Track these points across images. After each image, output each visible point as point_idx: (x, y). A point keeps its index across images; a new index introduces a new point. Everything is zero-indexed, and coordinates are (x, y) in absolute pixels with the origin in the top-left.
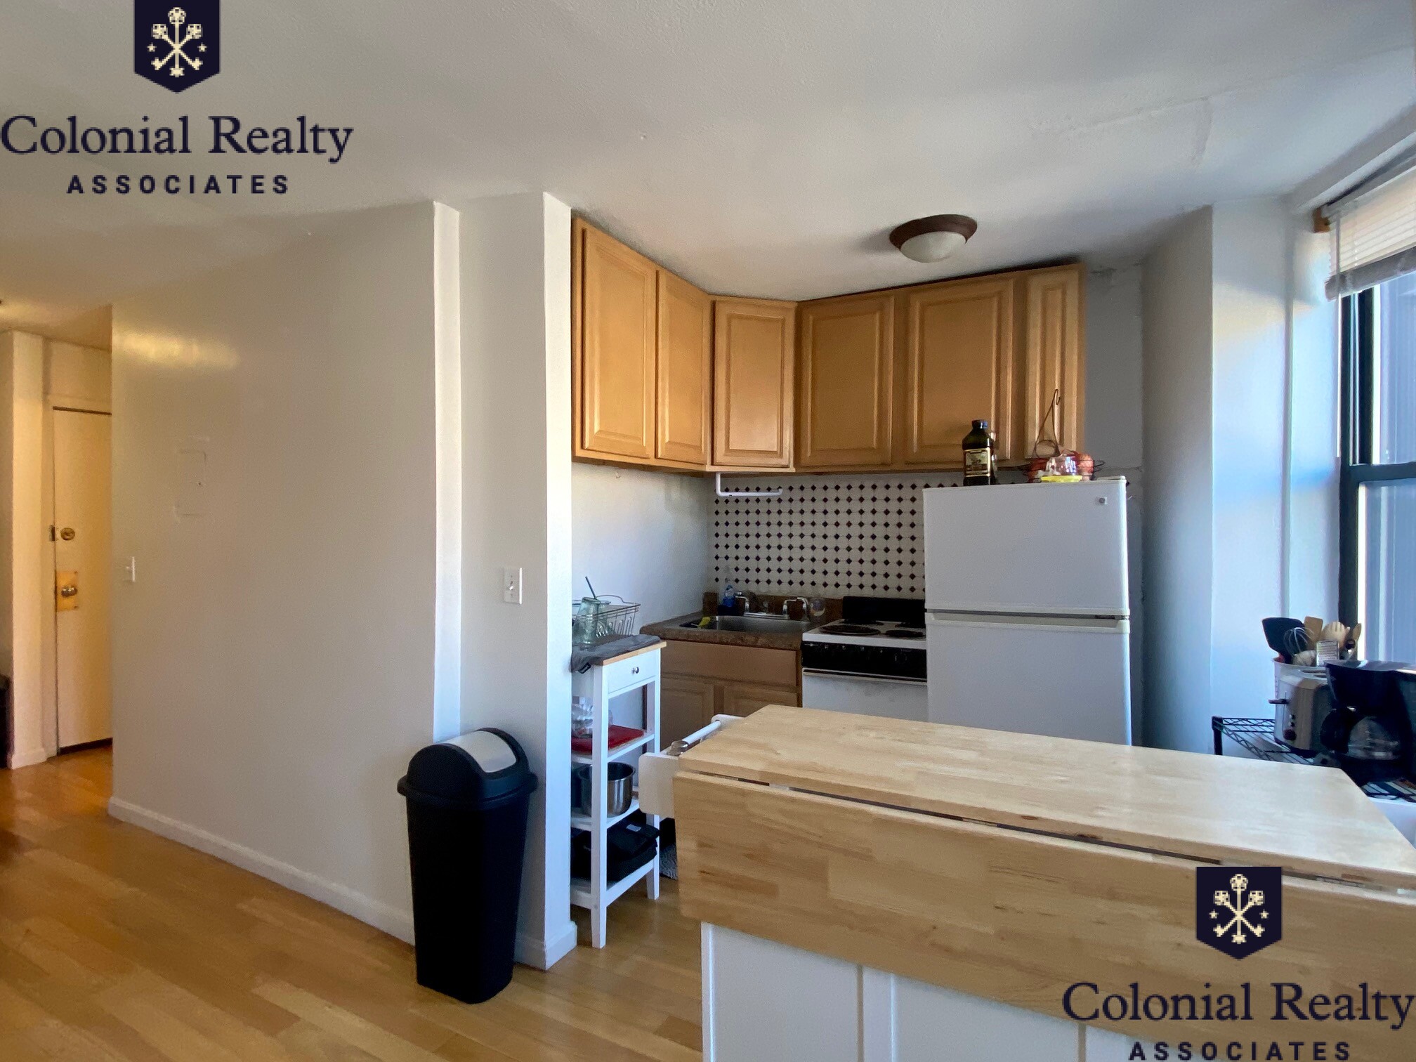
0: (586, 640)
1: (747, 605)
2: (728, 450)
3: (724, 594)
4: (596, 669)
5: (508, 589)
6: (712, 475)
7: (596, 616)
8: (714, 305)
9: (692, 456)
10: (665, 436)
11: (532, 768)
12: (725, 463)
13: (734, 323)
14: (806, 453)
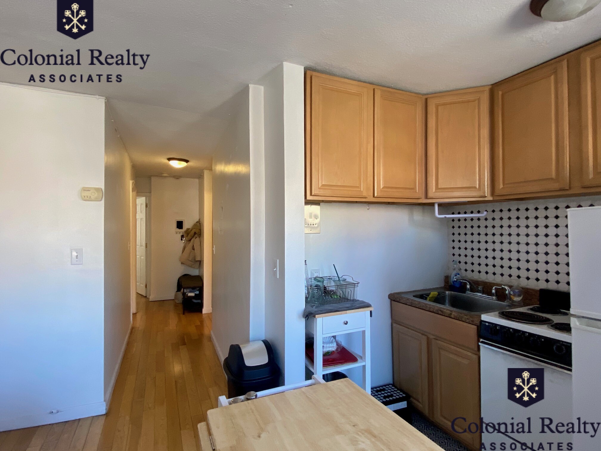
0: (316, 301)
1: (468, 287)
2: (438, 189)
3: (454, 277)
4: (314, 319)
5: (274, 270)
6: (433, 205)
8: (426, 100)
10: (380, 183)
12: (436, 198)
13: (440, 108)
14: (500, 185)
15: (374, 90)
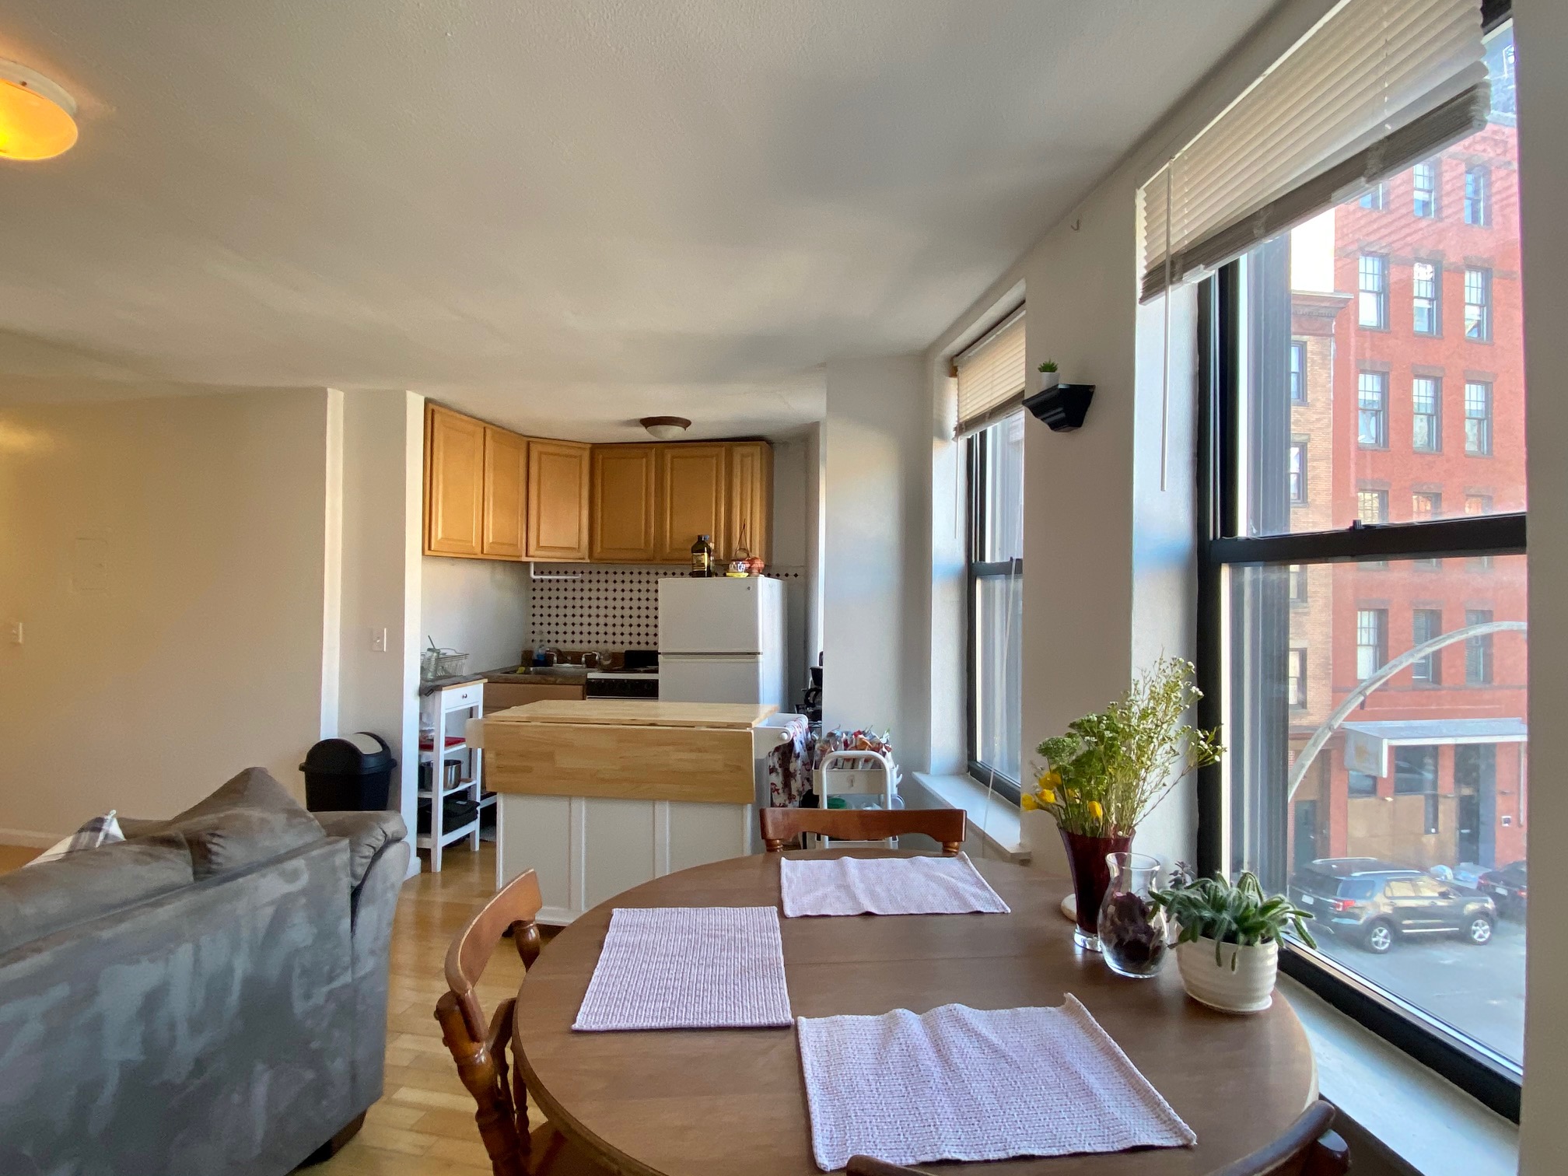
0: (430, 676)
1: (555, 659)
2: (539, 547)
3: (538, 651)
4: (437, 693)
5: (375, 641)
6: (528, 564)
7: (438, 659)
8: (528, 444)
9: (510, 551)
10: (489, 537)
11: (393, 756)
12: (537, 556)
13: (544, 457)
14: (598, 549)
15: (484, 428)
